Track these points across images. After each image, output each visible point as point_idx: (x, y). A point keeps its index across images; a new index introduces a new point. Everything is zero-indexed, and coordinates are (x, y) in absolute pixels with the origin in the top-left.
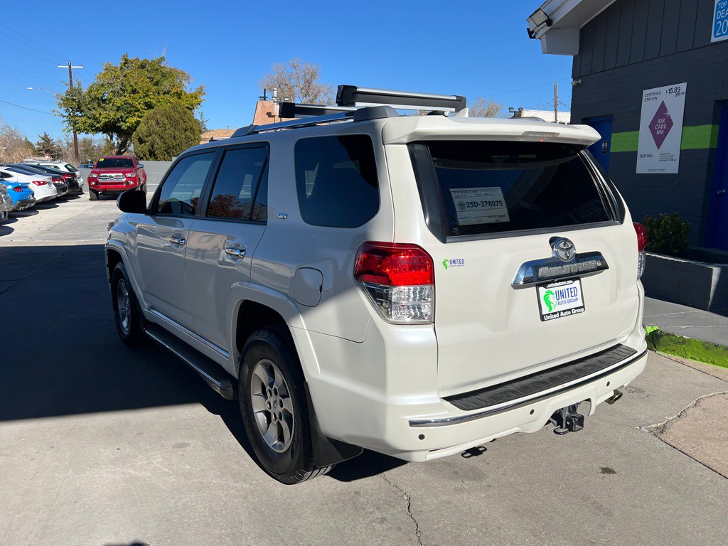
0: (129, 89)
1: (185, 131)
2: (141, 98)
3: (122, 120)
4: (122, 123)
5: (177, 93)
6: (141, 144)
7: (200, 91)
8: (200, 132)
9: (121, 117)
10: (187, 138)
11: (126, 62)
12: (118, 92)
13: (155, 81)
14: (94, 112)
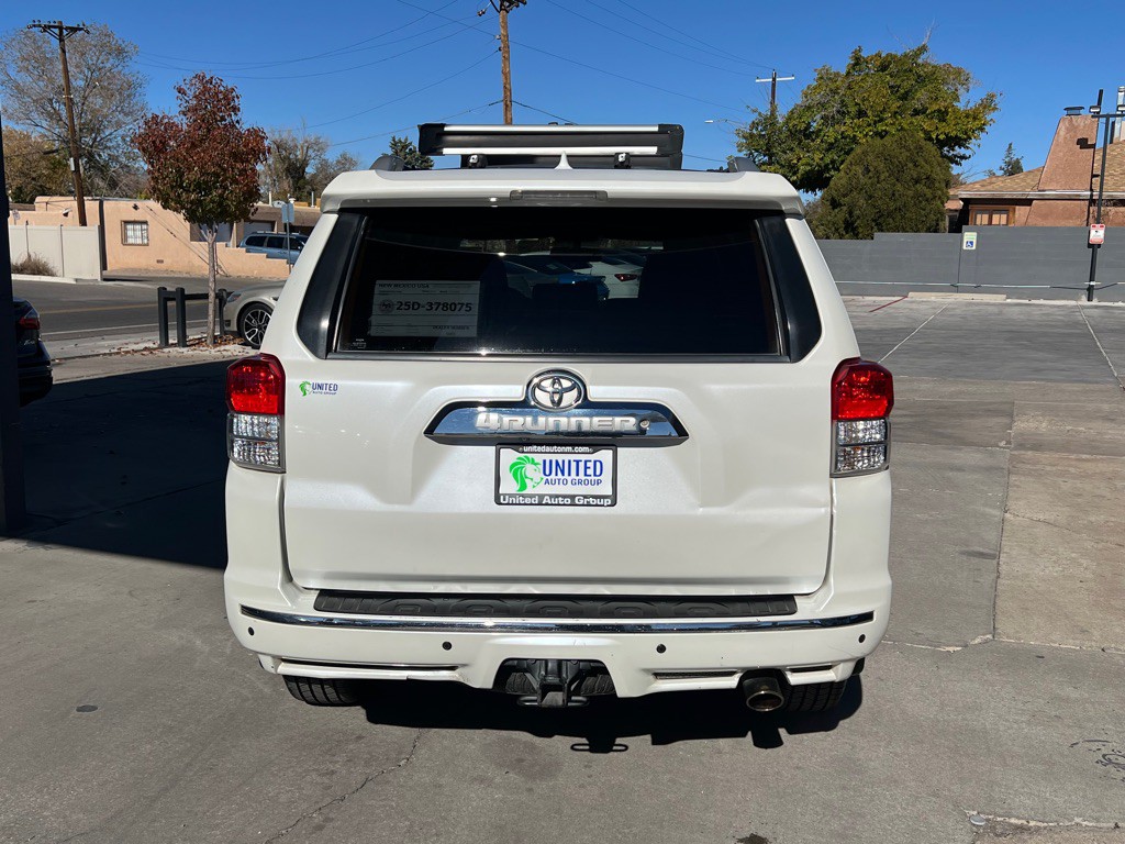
0: (853, 110)
1: (917, 183)
2: (869, 125)
3: (833, 167)
4: (832, 173)
5: (939, 111)
6: (833, 209)
7: (988, 104)
8: (948, 185)
9: (833, 162)
10: (918, 196)
11: (858, 61)
12: (833, 117)
13: (902, 91)
14: (790, 155)
